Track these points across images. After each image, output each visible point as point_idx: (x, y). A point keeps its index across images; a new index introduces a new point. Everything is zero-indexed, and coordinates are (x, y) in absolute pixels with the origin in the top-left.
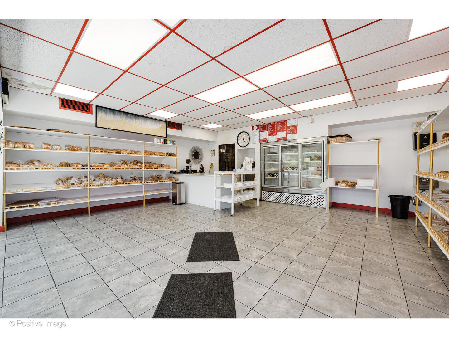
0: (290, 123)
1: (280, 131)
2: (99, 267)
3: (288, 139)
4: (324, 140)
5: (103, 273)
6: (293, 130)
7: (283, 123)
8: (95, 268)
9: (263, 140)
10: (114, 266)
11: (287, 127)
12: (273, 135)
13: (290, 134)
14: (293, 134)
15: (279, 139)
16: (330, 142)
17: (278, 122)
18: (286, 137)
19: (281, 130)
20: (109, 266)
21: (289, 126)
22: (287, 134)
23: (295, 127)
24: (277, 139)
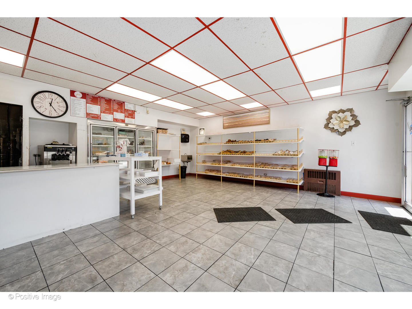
0: (128, 106)
1: (117, 111)
2: (329, 261)
3: (126, 122)
4: (155, 130)
5: (330, 254)
6: (131, 114)
7: (121, 104)
8: (333, 264)
9: (92, 115)
10: (315, 252)
11: (125, 110)
12: (108, 113)
13: (128, 117)
14: (131, 118)
15: (116, 120)
16: (159, 132)
17: (114, 100)
18: (124, 120)
19: (119, 110)
20: (319, 255)
21: (128, 110)
22: (125, 117)
23: (134, 112)
24: (114, 119)
